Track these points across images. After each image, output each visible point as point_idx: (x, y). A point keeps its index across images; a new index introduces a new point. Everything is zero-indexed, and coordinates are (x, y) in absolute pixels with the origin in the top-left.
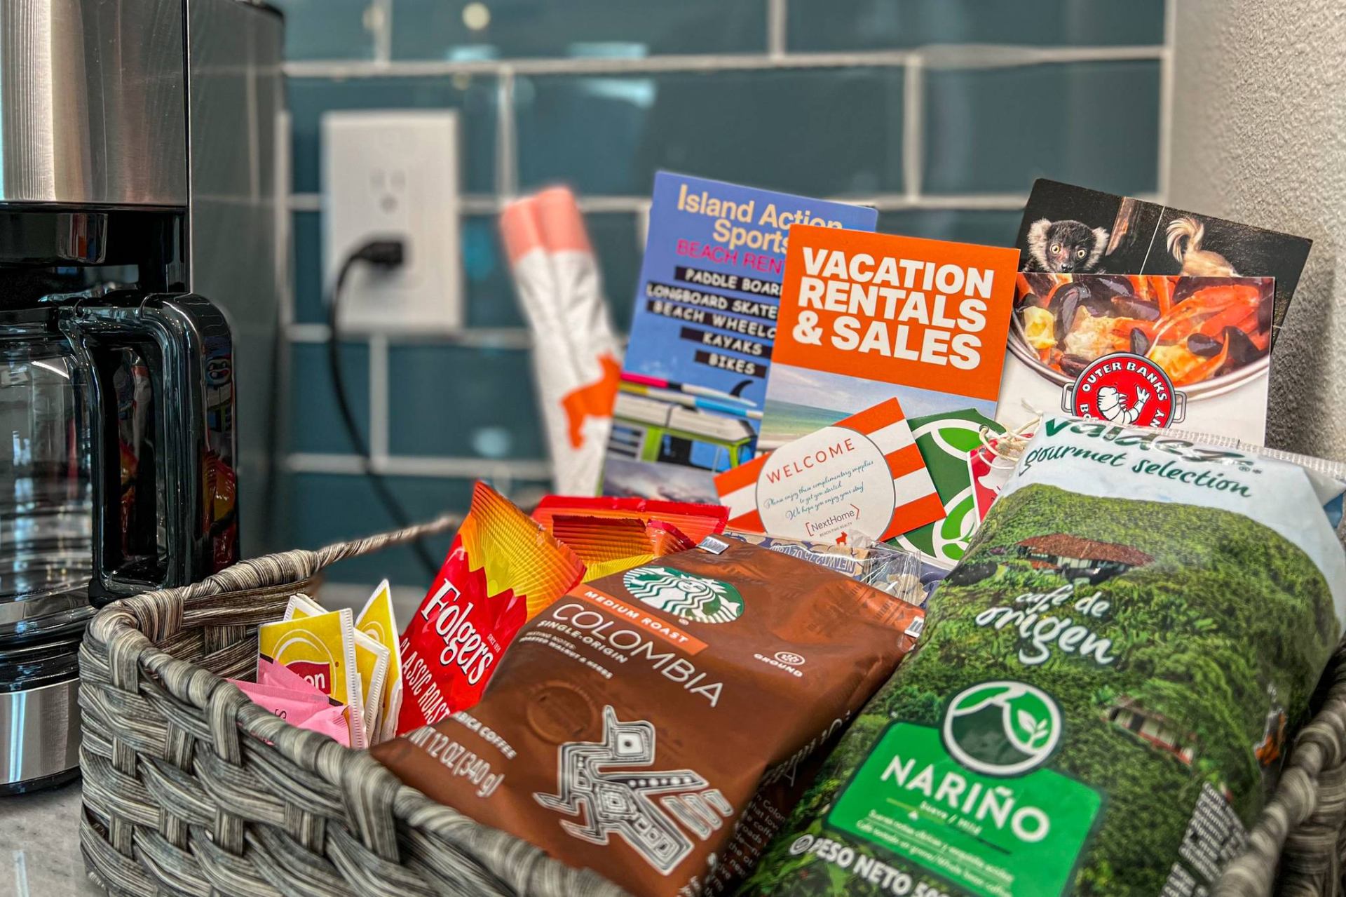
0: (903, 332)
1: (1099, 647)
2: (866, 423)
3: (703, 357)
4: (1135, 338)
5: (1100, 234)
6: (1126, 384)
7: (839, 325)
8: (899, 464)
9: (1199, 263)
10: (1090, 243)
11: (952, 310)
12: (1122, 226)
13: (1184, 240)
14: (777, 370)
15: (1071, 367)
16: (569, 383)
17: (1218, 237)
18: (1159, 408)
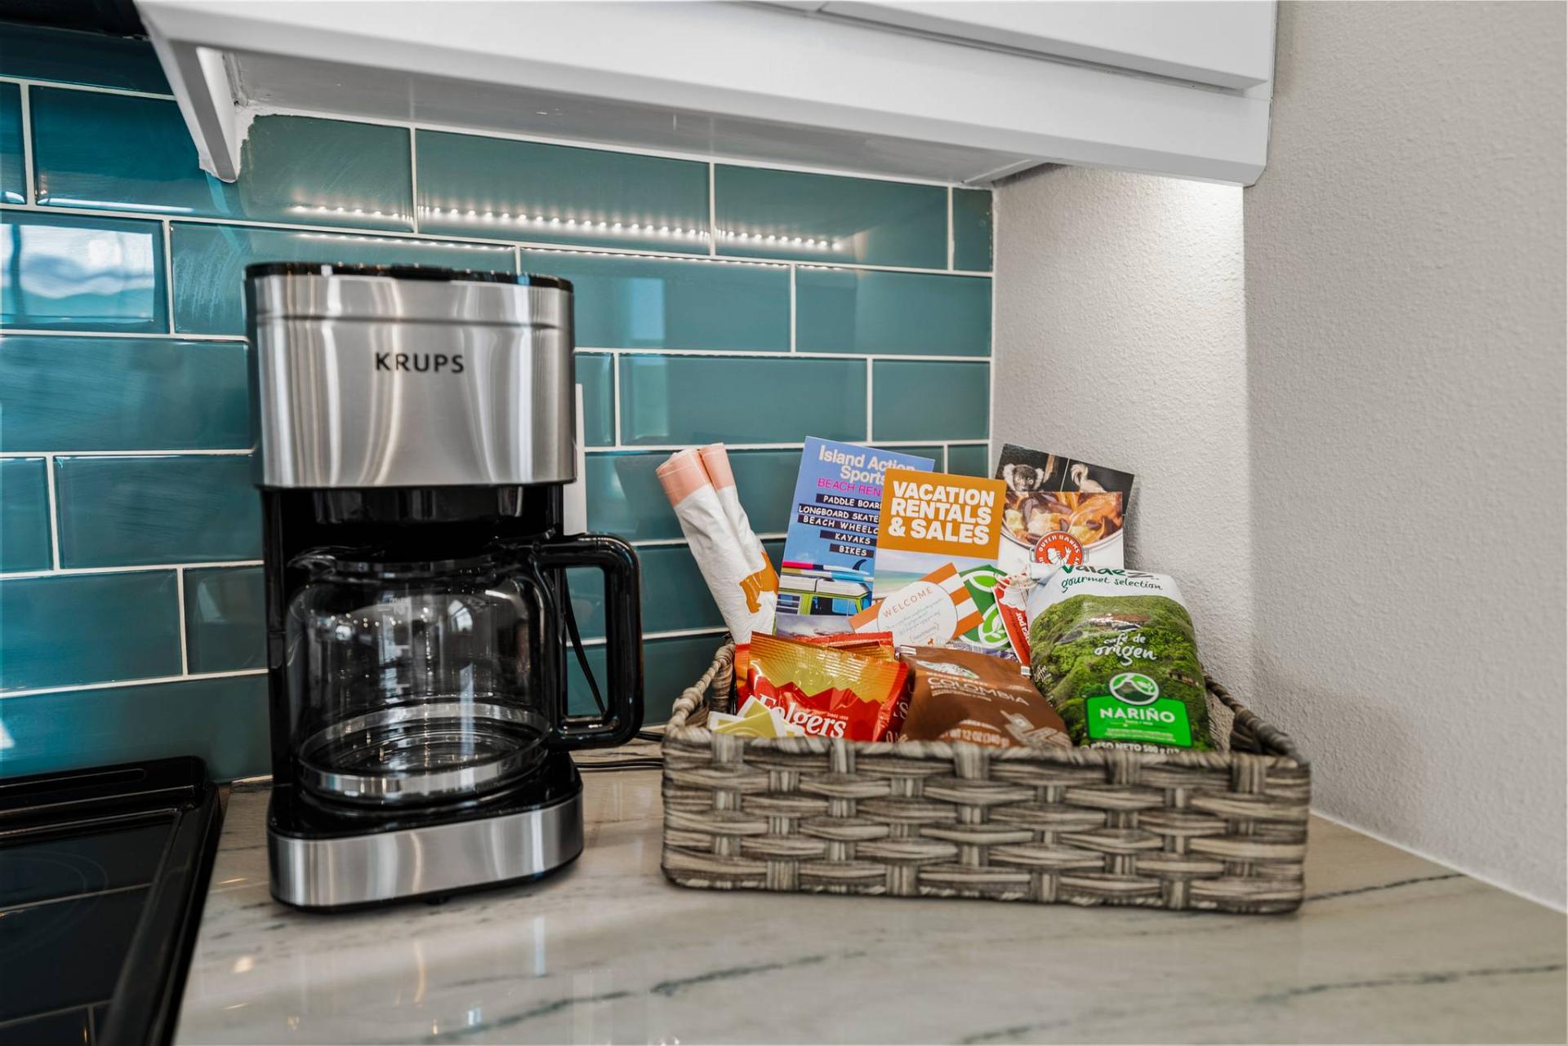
0: (949, 526)
1: (1149, 654)
2: (937, 577)
3: (835, 548)
4: (1062, 525)
5: (1039, 471)
6: (1060, 546)
7: (914, 524)
8: (957, 597)
9: (1087, 486)
10: (1035, 477)
11: (974, 514)
12: (1050, 468)
13: (1079, 475)
14: (880, 552)
15: (1033, 540)
16: (746, 571)
17: (1095, 473)
18: (1076, 556)
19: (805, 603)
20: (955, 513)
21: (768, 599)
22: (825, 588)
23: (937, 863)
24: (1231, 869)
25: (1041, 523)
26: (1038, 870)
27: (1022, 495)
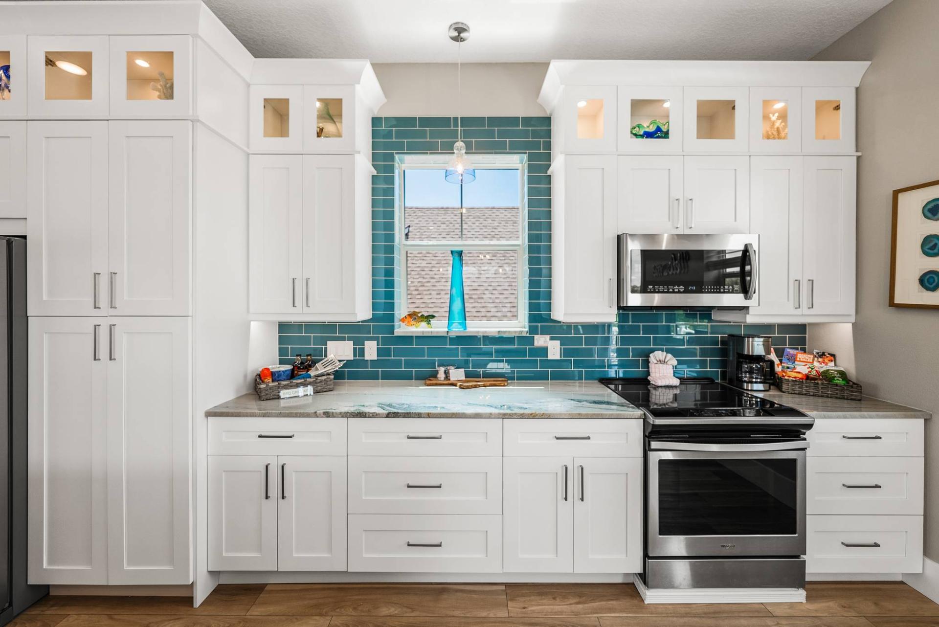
0: (806, 360)
1: (840, 376)
3: (790, 361)
6: (824, 363)
7: (801, 359)
9: (828, 356)
10: (819, 354)
11: (810, 358)
12: (822, 353)
14: (796, 362)
16: (777, 363)
17: (829, 354)
18: (827, 364)
19: (786, 367)
20: (807, 358)
21: (780, 367)
22: (788, 366)
23: (816, 392)
24: (852, 395)
25: (820, 360)
26: (828, 394)
27: (817, 356)
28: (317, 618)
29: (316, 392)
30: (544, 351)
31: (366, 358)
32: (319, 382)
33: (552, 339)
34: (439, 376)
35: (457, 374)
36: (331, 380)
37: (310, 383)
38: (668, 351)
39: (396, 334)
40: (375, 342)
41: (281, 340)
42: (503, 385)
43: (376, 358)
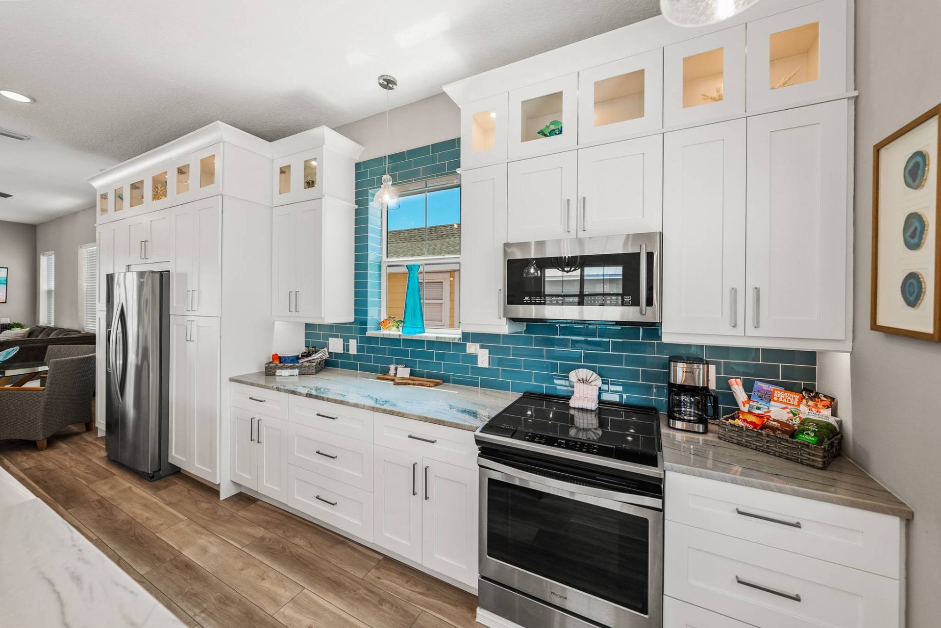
0: (788, 400)
1: (817, 430)
2: (784, 408)
3: (762, 400)
4: (816, 405)
5: (811, 394)
6: (815, 408)
7: (780, 399)
8: (788, 413)
9: (823, 398)
10: (810, 395)
11: (794, 399)
12: (814, 394)
13: (821, 396)
14: (771, 402)
15: (809, 406)
16: (743, 399)
17: (825, 396)
18: (819, 410)
19: (755, 407)
20: (790, 398)
21: (748, 405)
22: (759, 406)
25: (810, 403)
27: (807, 397)
28: (262, 529)
29: (301, 374)
30: (474, 357)
31: (350, 353)
32: (304, 367)
33: (482, 347)
34: (390, 372)
35: (404, 372)
36: (312, 367)
37: (297, 367)
38: (593, 369)
39: (367, 335)
40: (355, 341)
41: (307, 335)
42: (428, 385)
43: (356, 353)
